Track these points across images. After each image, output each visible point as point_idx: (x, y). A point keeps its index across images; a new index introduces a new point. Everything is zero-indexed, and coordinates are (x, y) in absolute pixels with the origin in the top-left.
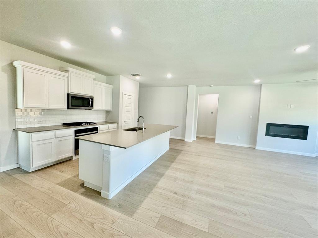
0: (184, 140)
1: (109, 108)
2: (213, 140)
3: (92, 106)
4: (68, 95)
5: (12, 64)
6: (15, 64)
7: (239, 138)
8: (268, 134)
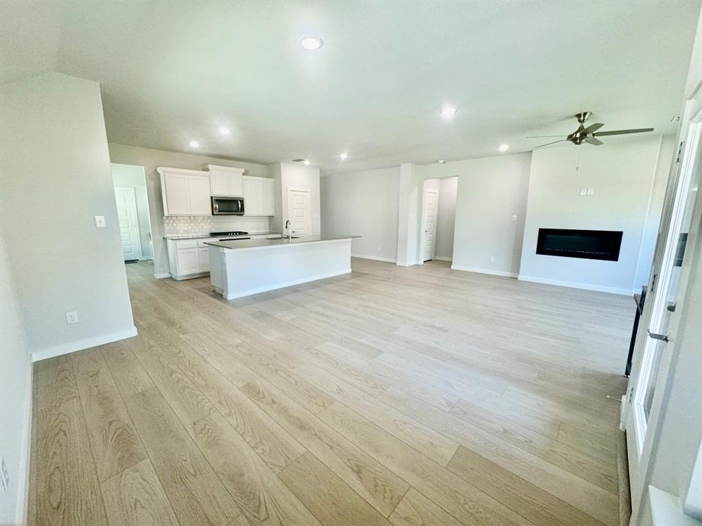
0: (395, 264)
1: (271, 213)
2: (449, 264)
3: (242, 210)
4: (212, 197)
5: (156, 170)
6: (159, 170)
7: (493, 259)
8: (541, 250)
